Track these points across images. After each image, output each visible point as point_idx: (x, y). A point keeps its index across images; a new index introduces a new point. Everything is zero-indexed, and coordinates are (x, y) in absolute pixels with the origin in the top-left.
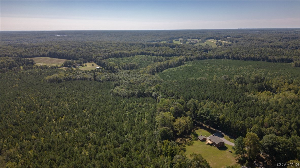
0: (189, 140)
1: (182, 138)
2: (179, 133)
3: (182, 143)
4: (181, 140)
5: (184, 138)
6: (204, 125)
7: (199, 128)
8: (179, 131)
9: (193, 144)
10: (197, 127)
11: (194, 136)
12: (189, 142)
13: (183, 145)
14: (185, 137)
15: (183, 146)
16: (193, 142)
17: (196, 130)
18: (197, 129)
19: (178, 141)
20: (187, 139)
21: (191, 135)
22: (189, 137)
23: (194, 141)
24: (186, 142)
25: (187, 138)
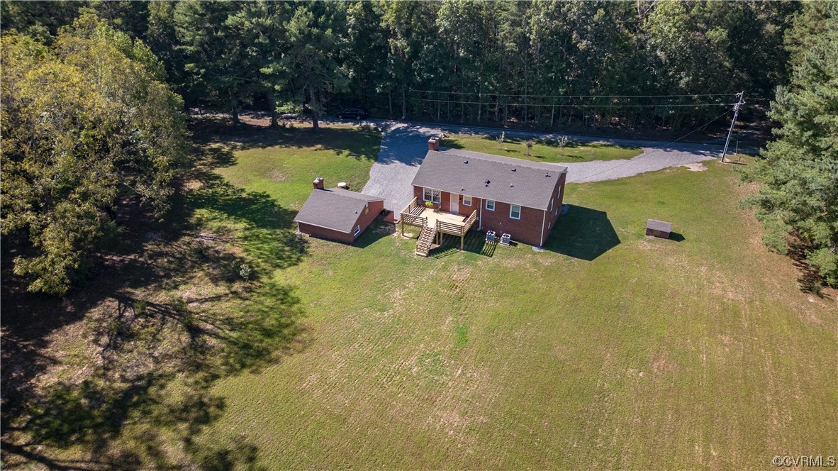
0: (209, 290)
1: (112, 304)
2: (52, 247)
3: (151, 379)
4: (121, 335)
5: (139, 294)
6: (245, 119)
7: (234, 148)
8: (48, 233)
9: (300, 321)
10: (214, 146)
11: (242, 225)
12: (229, 307)
13: (177, 391)
14: (145, 276)
15: (178, 414)
16: (284, 295)
17: (217, 171)
18: (225, 160)
19: (79, 375)
20: (186, 292)
21: (200, 224)
22: (203, 256)
23: (281, 277)
24: (194, 331)
25: (182, 268)
